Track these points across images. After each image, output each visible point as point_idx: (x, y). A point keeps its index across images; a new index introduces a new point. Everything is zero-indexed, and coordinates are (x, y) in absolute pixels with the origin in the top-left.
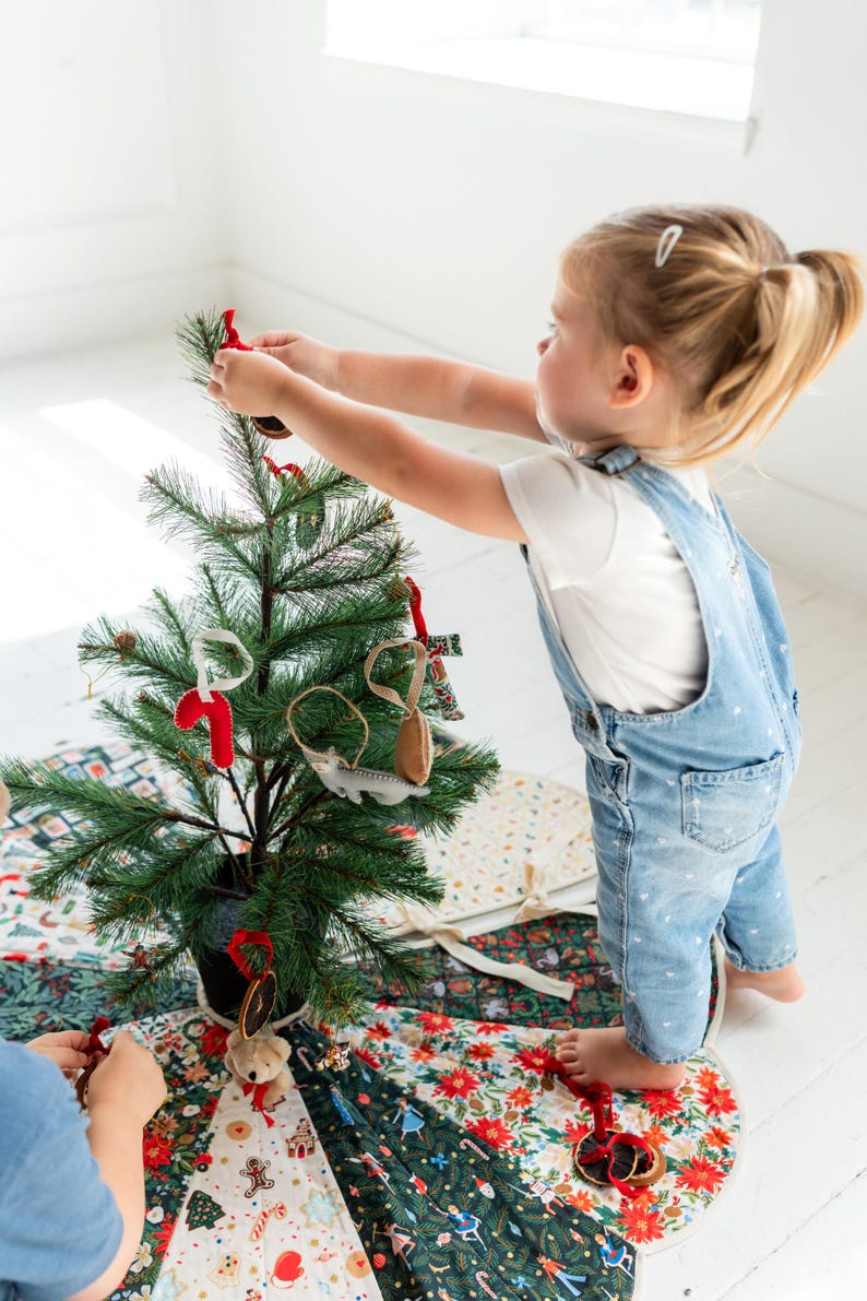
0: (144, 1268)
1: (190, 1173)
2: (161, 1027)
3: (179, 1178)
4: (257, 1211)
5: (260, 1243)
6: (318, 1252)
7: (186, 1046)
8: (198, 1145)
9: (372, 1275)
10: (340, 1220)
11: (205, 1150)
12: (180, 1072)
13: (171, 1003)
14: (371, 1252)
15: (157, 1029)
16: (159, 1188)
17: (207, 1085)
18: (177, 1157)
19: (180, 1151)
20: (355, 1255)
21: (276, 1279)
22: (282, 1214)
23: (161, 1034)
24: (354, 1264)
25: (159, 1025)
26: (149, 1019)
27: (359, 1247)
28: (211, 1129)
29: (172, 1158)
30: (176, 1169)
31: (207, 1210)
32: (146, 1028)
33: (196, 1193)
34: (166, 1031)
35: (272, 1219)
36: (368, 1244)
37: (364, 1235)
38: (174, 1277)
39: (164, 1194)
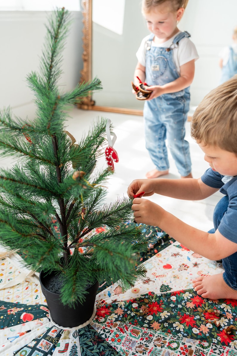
0: (190, 293)
1: (157, 295)
2: (106, 330)
3: (160, 297)
4: (157, 279)
5: (166, 274)
6: (160, 263)
7: (109, 320)
8: (147, 297)
9: (159, 253)
10: (149, 262)
11: (147, 294)
12: (121, 316)
13: (93, 332)
14: (155, 254)
15: (107, 331)
16: (165, 301)
17: (123, 307)
18: (153, 300)
19: (151, 300)
20: (157, 256)
21: (172, 267)
22: (155, 273)
23: (109, 328)
24: (159, 256)
25: (104, 331)
26: (103, 336)
27: (155, 256)
28: (139, 296)
29: (154, 302)
30: (158, 299)
31: (164, 288)
32: (108, 335)
33: (161, 292)
34: (107, 327)
35: (157, 275)
36: (153, 255)
37: (151, 256)
38: (187, 286)
39: (166, 299)
